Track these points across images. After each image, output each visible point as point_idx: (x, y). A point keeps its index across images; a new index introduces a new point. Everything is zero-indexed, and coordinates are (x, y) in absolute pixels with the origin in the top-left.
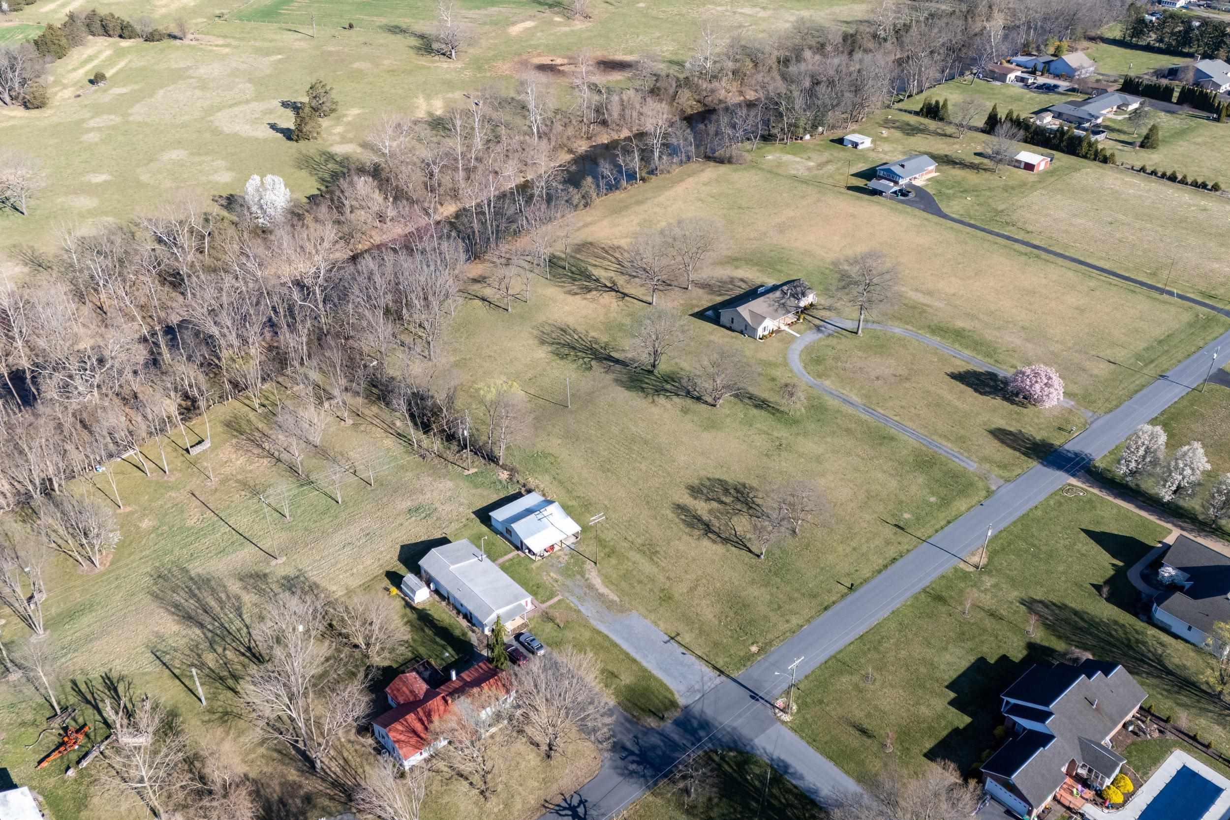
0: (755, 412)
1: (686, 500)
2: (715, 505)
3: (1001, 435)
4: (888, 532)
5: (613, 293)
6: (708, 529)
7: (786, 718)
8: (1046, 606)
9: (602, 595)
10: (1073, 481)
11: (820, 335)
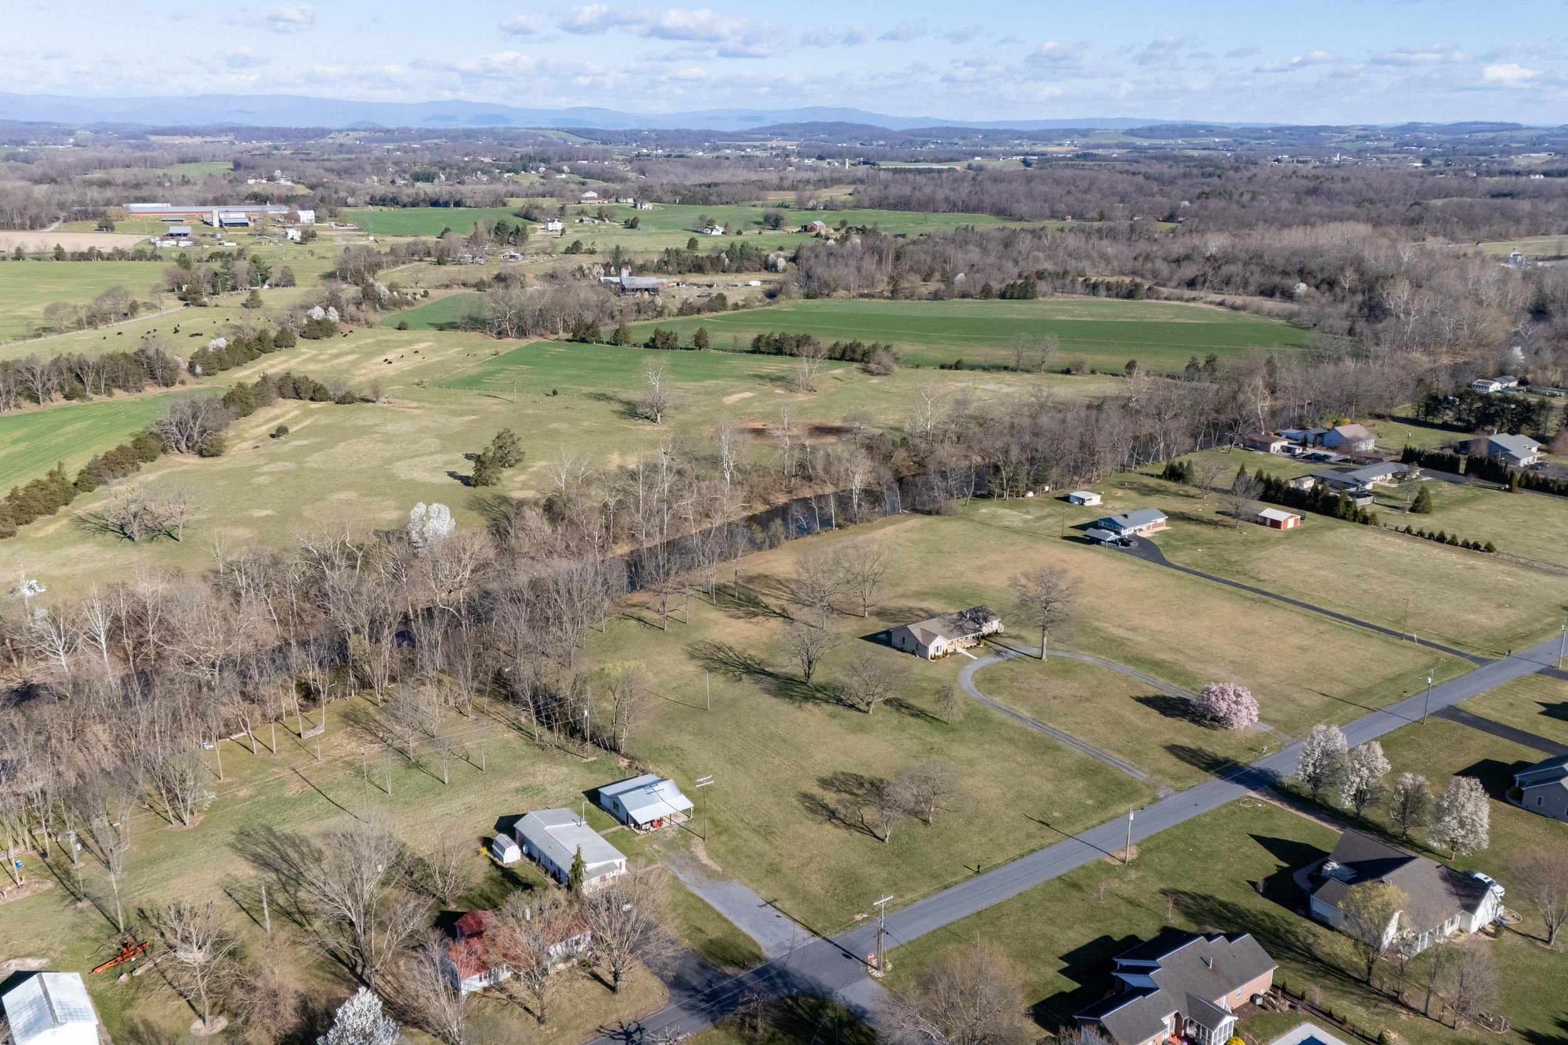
0: (912, 720)
1: (817, 791)
2: (847, 796)
3: (1175, 750)
4: (1033, 827)
5: (781, 619)
6: (832, 815)
7: (878, 974)
8: (1192, 898)
9: (705, 865)
10: (1252, 794)
11: (999, 659)
